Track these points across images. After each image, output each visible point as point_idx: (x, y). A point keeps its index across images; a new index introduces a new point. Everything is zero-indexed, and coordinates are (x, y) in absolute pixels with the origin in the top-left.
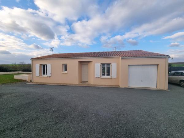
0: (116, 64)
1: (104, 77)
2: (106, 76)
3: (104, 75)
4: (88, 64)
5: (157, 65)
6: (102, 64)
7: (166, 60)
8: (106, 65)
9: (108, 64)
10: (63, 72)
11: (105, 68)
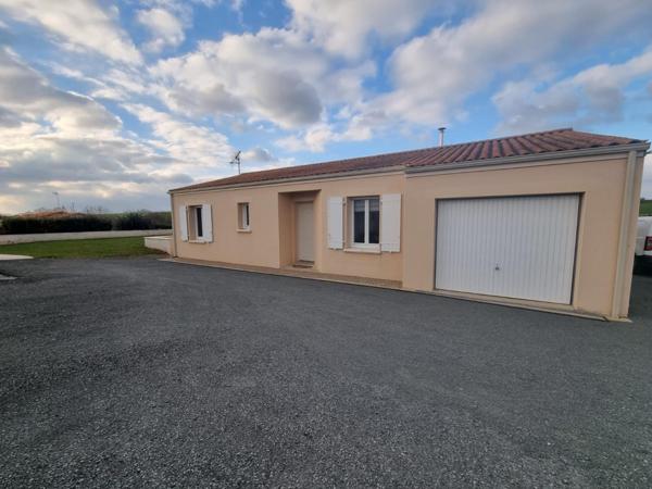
0: (398, 197)
1: (360, 247)
2: (367, 246)
3: (359, 238)
4: (312, 202)
5: (581, 195)
6: (350, 198)
7: (626, 166)
8: (367, 204)
9: (375, 199)
10: (241, 227)
11: (363, 213)
